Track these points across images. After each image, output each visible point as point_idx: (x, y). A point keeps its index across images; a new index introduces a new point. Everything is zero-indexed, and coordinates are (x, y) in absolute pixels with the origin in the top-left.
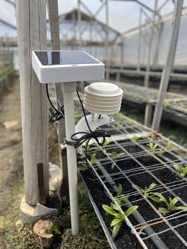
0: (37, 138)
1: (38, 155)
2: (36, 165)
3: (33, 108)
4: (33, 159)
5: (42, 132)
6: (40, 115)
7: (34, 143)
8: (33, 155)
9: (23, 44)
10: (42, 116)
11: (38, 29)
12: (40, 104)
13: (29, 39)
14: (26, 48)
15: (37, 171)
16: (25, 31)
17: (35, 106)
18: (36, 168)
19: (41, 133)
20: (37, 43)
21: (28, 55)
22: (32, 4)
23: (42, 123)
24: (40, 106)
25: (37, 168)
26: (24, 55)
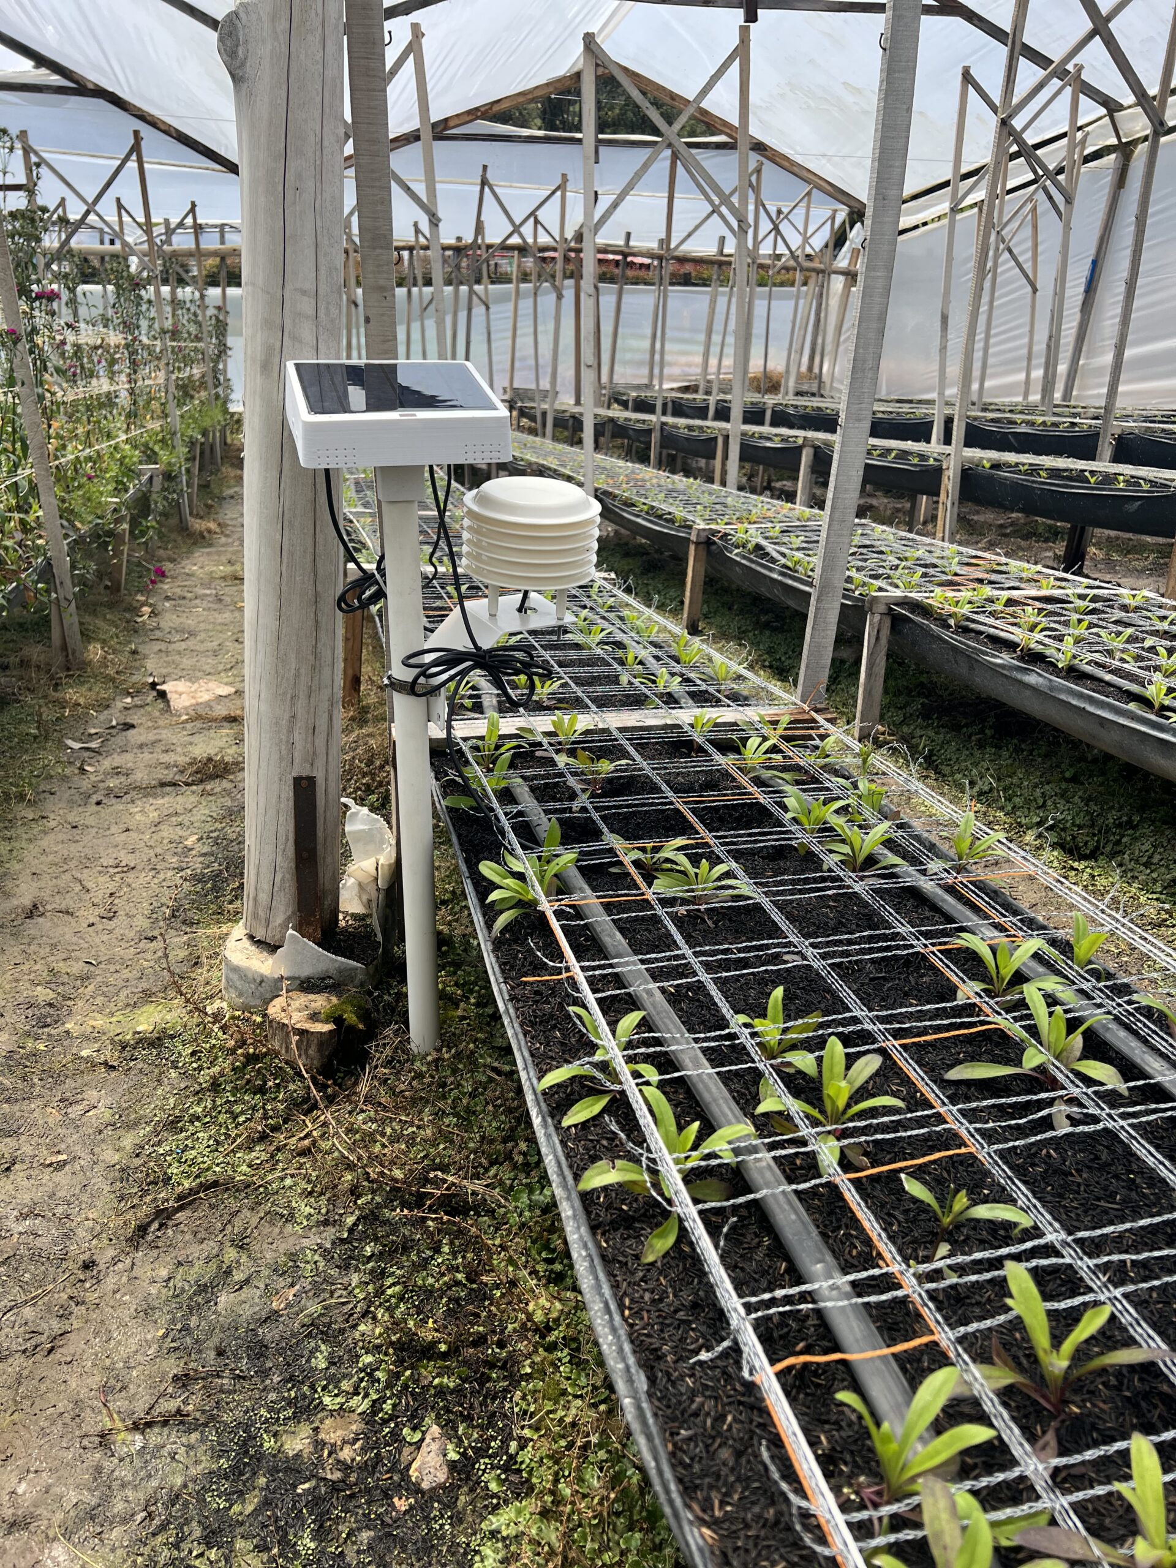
0: (297, 676)
1: (299, 744)
2: (291, 782)
3: (285, 561)
4: (281, 759)
5: (316, 655)
6: (311, 592)
7: (285, 693)
8: (281, 740)
9: (259, 335)
10: (316, 594)
11: (310, 286)
12: (310, 550)
13: (278, 321)
14: (269, 351)
15: (291, 803)
16: (268, 293)
17: (292, 554)
18: (288, 792)
19: (311, 658)
20: (307, 332)
21: (276, 375)
22: (294, 203)
23: (317, 621)
24: (309, 557)
25: (291, 794)
26: (262, 373)
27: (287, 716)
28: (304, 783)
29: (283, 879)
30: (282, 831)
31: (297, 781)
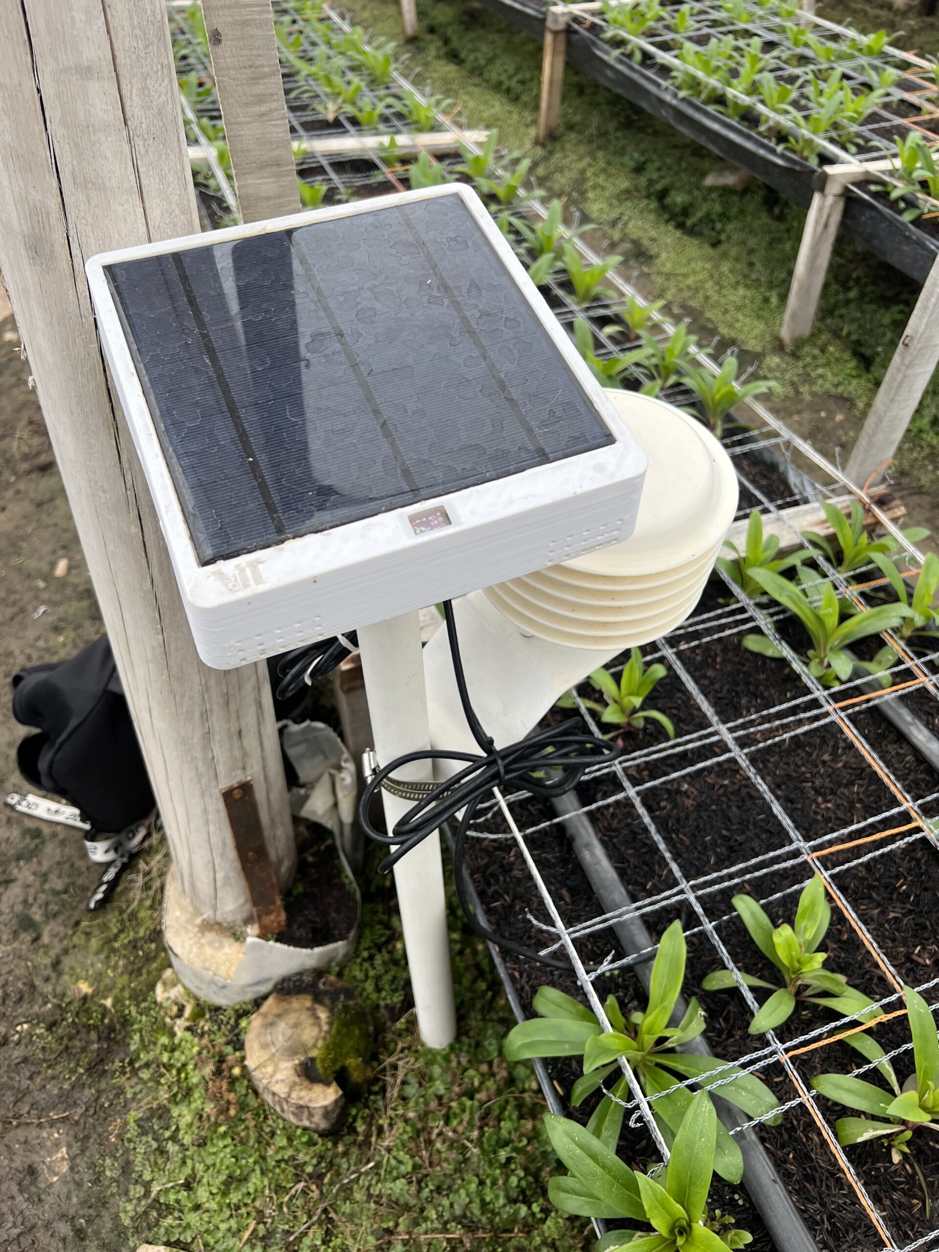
1: (222, 756)
2: (218, 795)
4: (199, 776)
7: (190, 712)
8: (195, 759)
27: (198, 735)
28: (237, 794)
29: (227, 878)
30: (216, 839)
31: (227, 795)
